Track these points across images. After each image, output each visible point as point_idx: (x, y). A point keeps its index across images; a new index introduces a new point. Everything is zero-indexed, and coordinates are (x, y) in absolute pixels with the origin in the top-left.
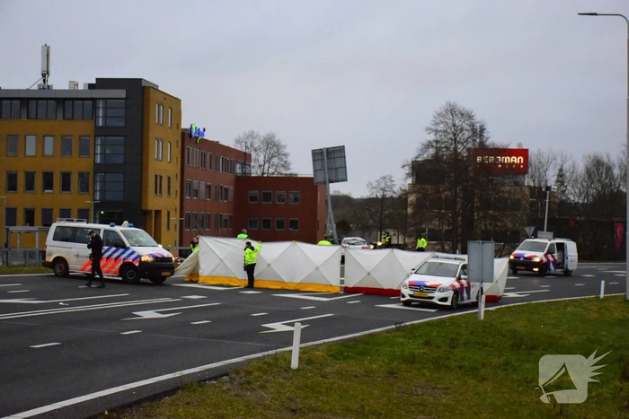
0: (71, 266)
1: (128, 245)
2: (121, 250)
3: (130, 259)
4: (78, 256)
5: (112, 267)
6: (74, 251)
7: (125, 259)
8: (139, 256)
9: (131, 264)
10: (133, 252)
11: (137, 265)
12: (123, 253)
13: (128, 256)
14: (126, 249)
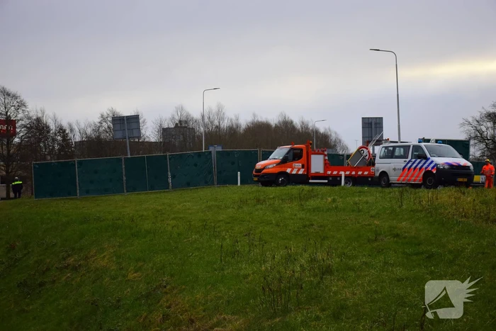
0: (391, 178)
1: (428, 156)
2: (424, 161)
3: (430, 168)
4: (394, 169)
5: (417, 177)
6: (392, 166)
7: (426, 168)
8: (436, 165)
9: (430, 172)
10: (432, 162)
11: (435, 172)
12: (425, 163)
13: (428, 166)
14: (427, 159)
